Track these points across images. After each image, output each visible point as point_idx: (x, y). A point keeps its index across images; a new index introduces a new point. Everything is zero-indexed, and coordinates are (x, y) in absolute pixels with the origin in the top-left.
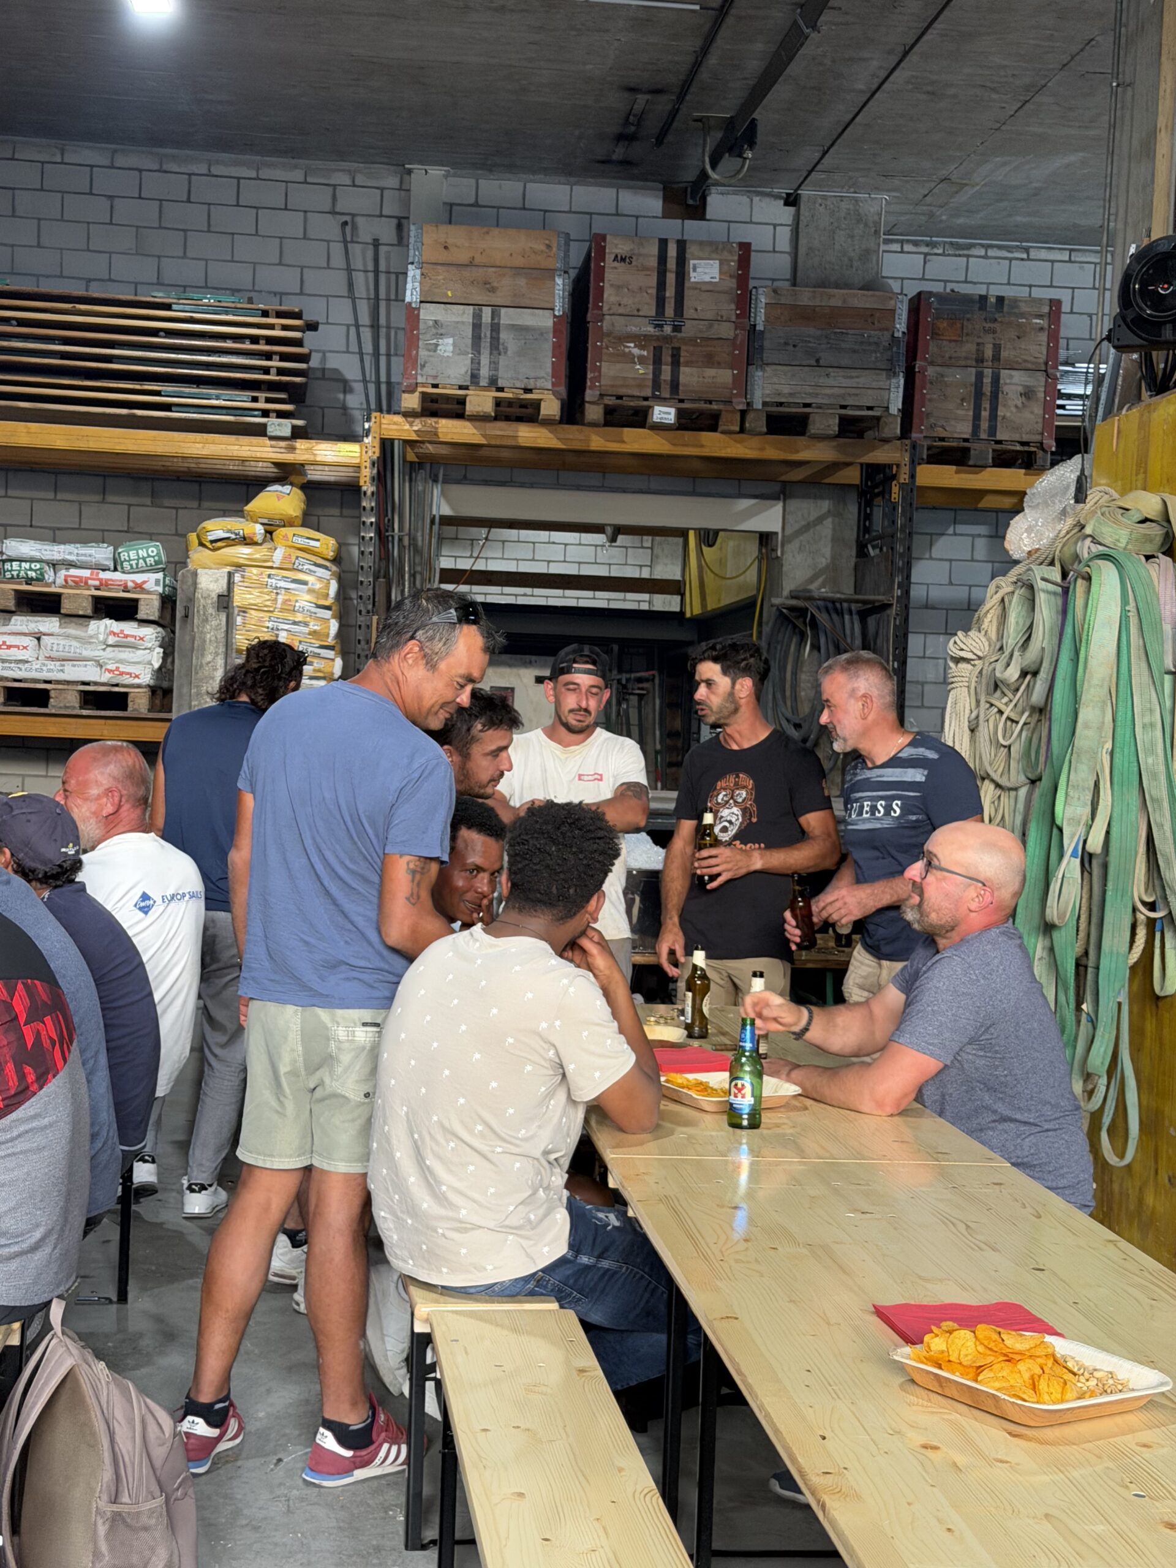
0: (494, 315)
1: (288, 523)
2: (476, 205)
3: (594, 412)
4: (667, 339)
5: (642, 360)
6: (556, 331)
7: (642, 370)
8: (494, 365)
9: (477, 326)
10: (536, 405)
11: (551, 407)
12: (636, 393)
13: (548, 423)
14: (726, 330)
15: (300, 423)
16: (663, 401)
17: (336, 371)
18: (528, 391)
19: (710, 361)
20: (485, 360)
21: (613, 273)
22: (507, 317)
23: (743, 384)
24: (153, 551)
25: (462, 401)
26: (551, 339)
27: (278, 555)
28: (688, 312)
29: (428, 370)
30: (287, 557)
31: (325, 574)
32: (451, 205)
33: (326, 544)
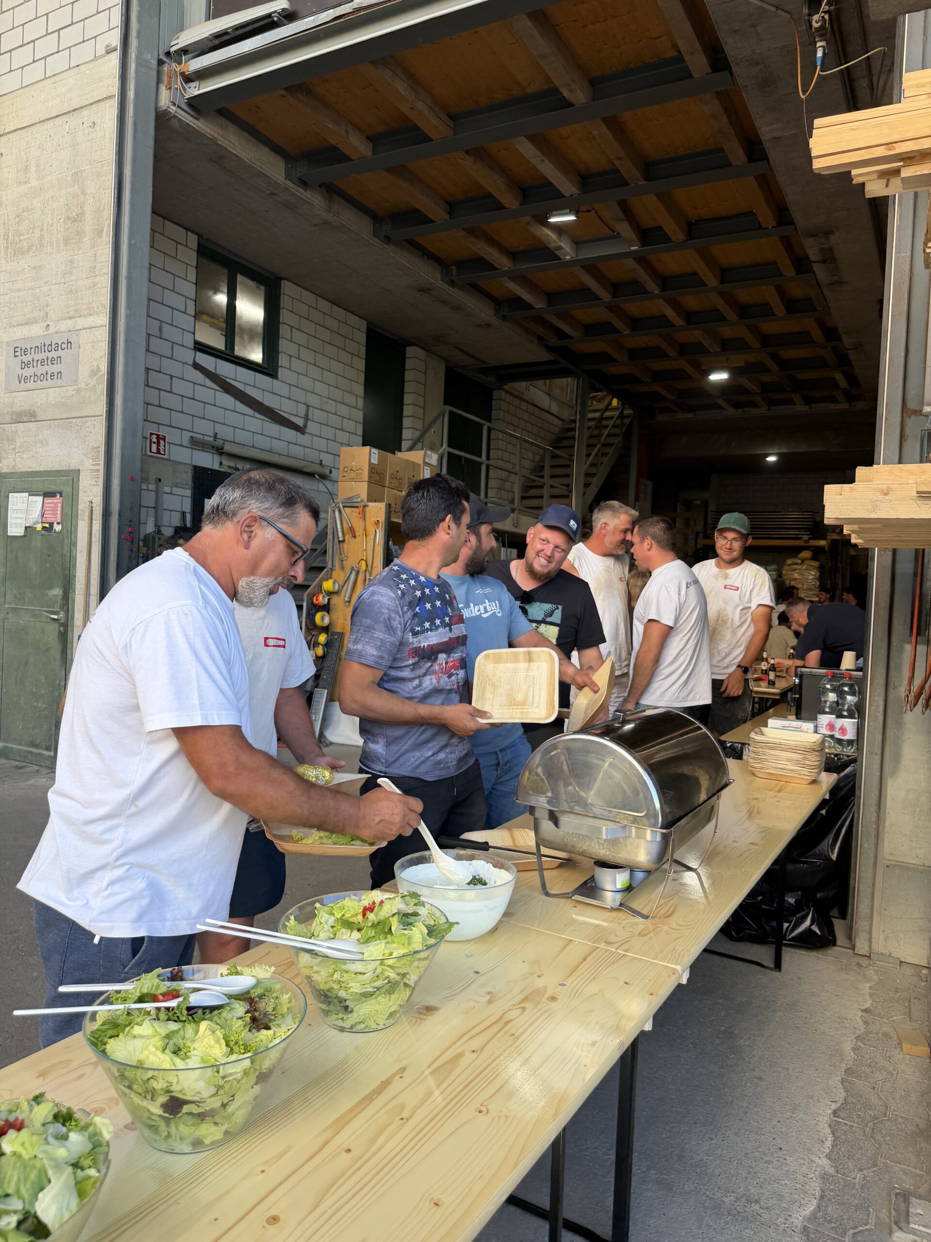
1: (808, 559)
15: (811, 536)
30: (807, 567)
31: (815, 571)
33: (816, 564)
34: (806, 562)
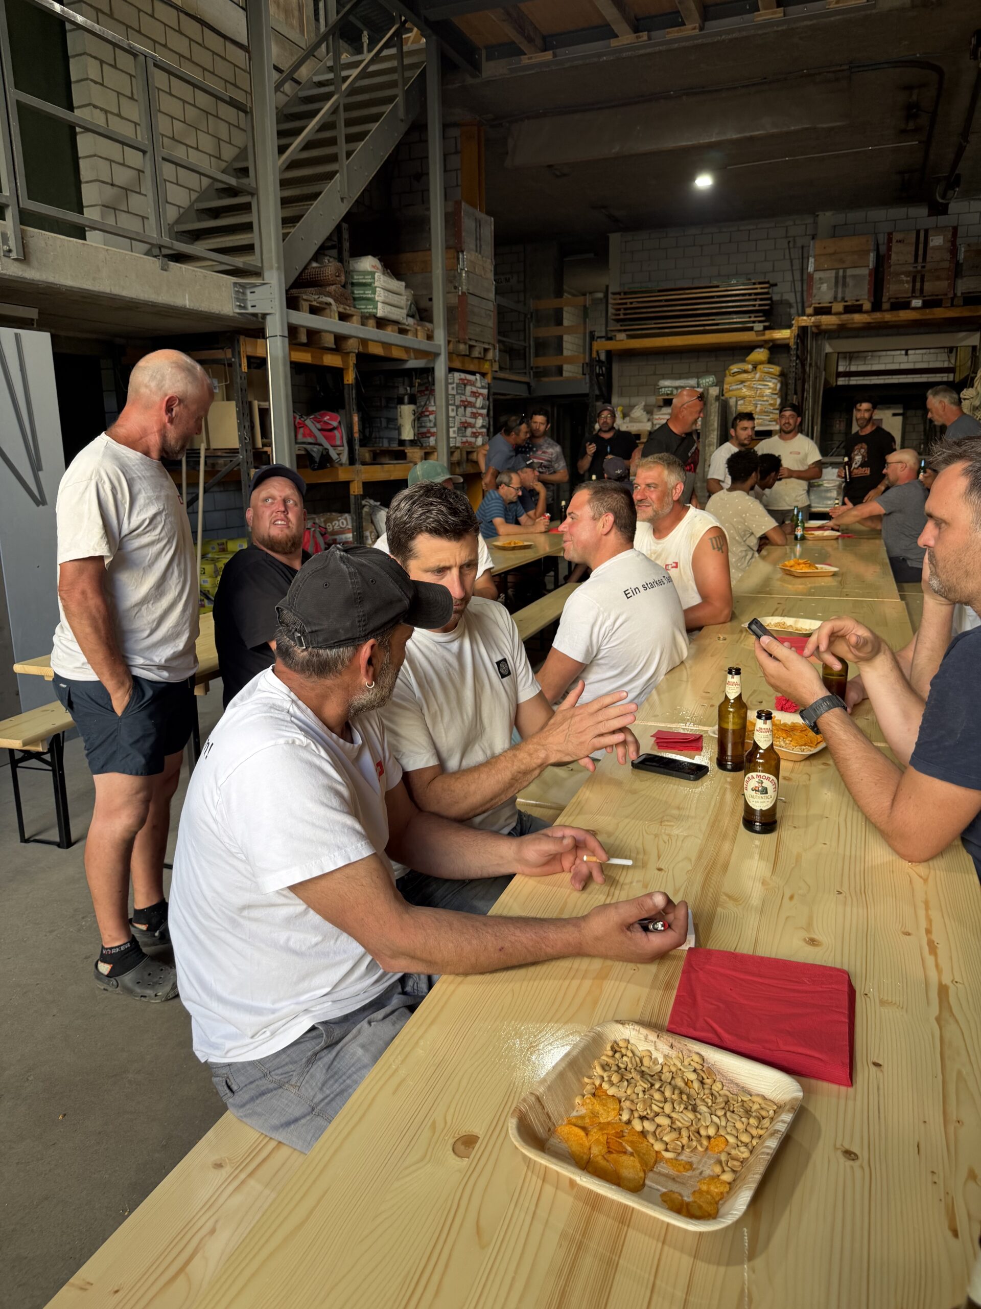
0: (844, 272)
1: (762, 363)
2: (846, 224)
3: (886, 306)
4: (918, 272)
5: (907, 282)
6: (870, 275)
7: (908, 286)
8: (844, 292)
9: (837, 277)
10: (861, 306)
11: (867, 306)
12: (905, 296)
13: (866, 312)
14: (946, 265)
15: (767, 324)
16: (916, 297)
17: (786, 300)
18: (857, 301)
19: (938, 278)
20: (840, 290)
21: (895, 247)
22: (849, 272)
23: (954, 286)
24: (711, 379)
25: (831, 307)
26: (868, 277)
27: (758, 376)
28: (928, 259)
29: (817, 298)
30: (761, 376)
31: (774, 381)
32: (835, 226)
33: (776, 369)
34: (759, 367)
